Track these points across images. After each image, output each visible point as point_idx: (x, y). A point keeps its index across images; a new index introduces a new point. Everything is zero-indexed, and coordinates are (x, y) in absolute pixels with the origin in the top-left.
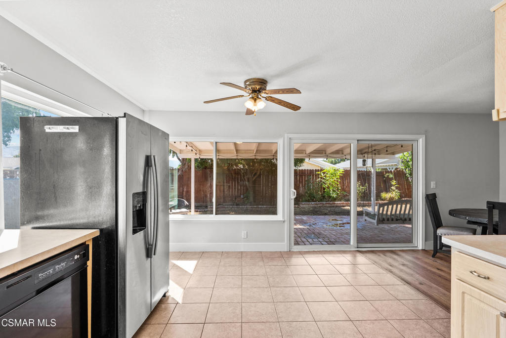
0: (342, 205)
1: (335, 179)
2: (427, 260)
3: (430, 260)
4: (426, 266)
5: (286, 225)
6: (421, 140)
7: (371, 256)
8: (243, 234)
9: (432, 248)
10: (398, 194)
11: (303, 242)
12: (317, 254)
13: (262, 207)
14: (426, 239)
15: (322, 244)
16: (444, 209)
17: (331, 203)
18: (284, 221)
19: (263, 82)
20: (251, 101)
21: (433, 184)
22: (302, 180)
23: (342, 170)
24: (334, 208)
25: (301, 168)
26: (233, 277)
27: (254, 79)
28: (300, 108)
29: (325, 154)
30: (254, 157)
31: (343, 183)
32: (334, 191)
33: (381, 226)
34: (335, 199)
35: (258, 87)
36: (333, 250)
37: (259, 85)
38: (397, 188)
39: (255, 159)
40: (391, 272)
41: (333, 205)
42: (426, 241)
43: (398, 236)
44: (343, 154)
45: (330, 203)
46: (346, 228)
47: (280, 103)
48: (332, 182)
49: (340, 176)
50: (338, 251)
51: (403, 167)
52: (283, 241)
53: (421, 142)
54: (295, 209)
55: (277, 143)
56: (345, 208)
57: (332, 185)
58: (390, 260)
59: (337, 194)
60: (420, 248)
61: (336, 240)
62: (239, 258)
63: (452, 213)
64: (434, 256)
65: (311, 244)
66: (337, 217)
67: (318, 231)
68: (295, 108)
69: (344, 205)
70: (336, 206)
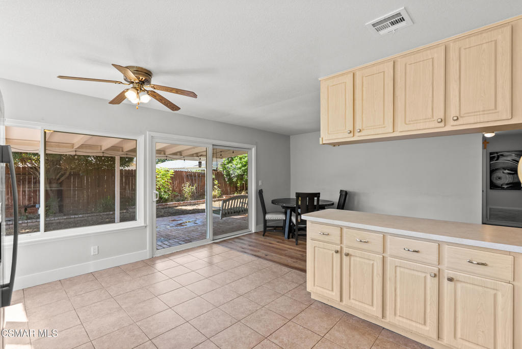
0: (174, 205)
1: (166, 180)
2: (261, 239)
3: (262, 238)
4: (262, 243)
5: (148, 230)
6: (254, 149)
7: (225, 244)
8: (93, 250)
9: (262, 229)
10: (220, 192)
11: (161, 246)
12: (181, 253)
13: (76, 216)
14: (257, 224)
15: (181, 244)
16: (268, 200)
17: (164, 204)
18: (146, 227)
19: (148, 74)
20: (133, 90)
21: (260, 183)
22: (129, 181)
23: (172, 171)
24: (167, 209)
25: (127, 168)
26: (102, 302)
27: (139, 68)
28: (180, 109)
29: (165, 154)
30: (73, 153)
31: (173, 184)
32: (165, 192)
33: (224, 219)
34: (166, 200)
35: (143, 77)
36: (193, 247)
37: (143, 75)
38: (218, 187)
39: (76, 155)
40: (245, 253)
41: (166, 206)
42: (257, 225)
43: (231, 226)
44: (181, 155)
45: (162, 205)
46: (188, 226)
47: (161, 100)
48: (163, 183)
49: (170, 177)
50: (198, 247)
51: (222, 169)
52: (146, 248)
53: (254, 150)
54: (157, 211)
55: (136, 140)
56: (178, 208)
57: (164, 187)
58: (240, 245)
59: (169, 195)
60: (254, 232)
61: (190, 238)
62: (92, 280)
63: (274, 202)
64: (263, 235)
65: (170, 246)
66: (176, 217)
67: (164, 234)
68: (174, 107)
69: (176, 205)
70: (169, 207)
